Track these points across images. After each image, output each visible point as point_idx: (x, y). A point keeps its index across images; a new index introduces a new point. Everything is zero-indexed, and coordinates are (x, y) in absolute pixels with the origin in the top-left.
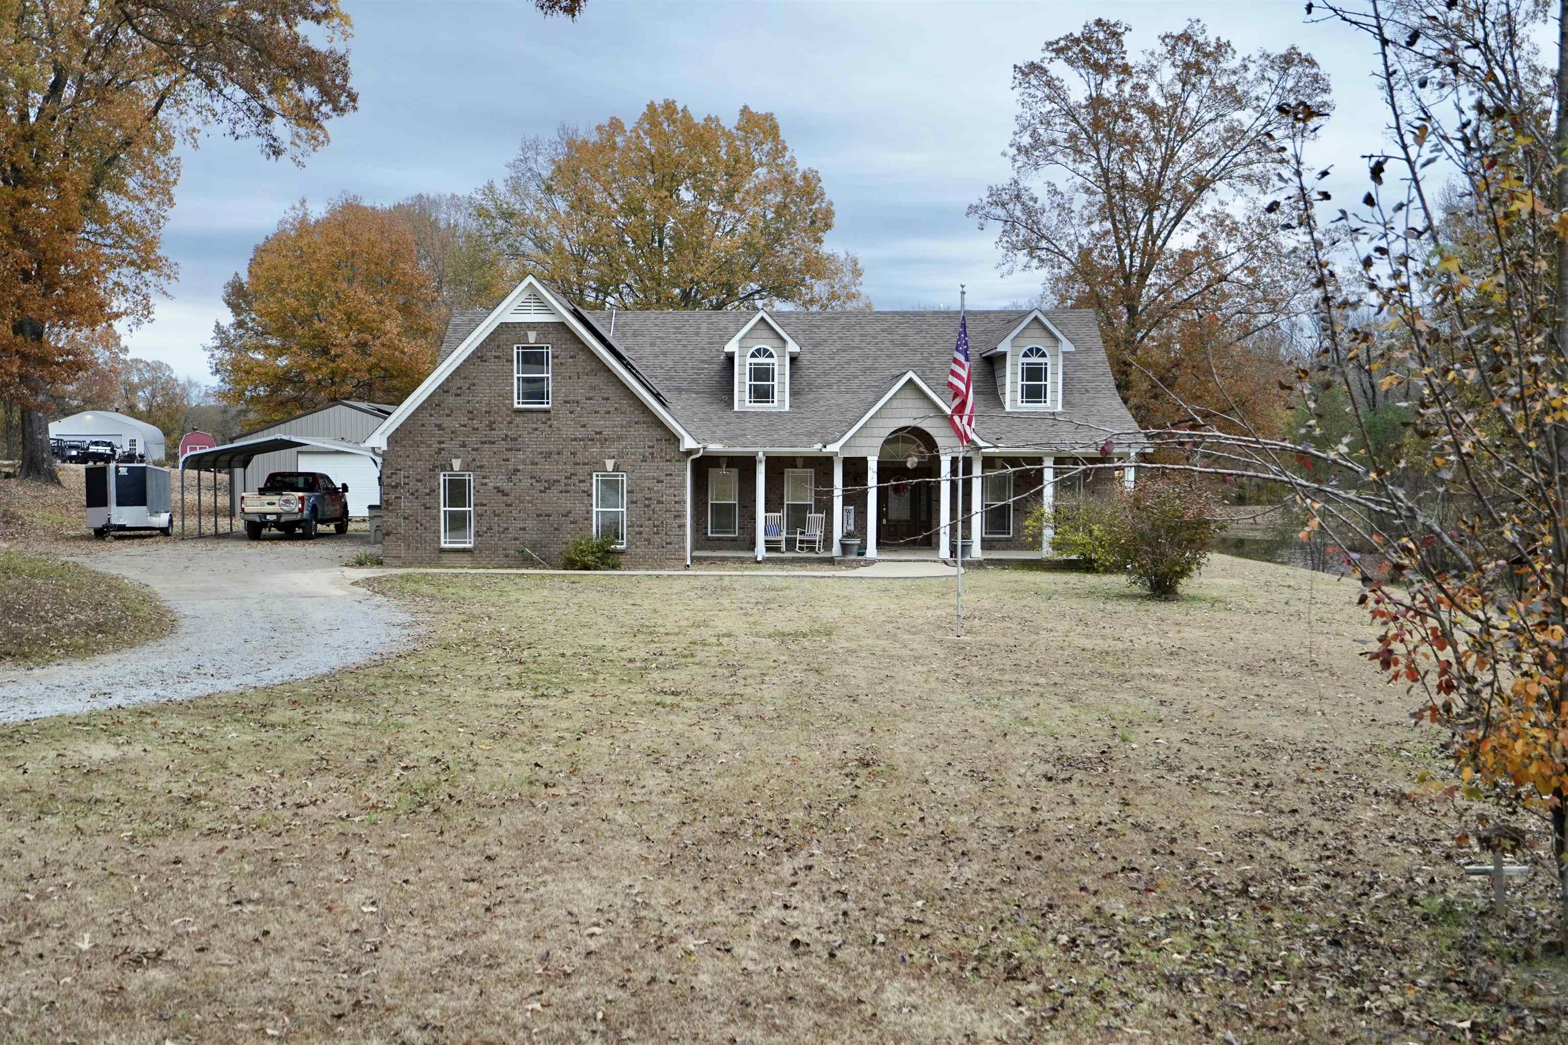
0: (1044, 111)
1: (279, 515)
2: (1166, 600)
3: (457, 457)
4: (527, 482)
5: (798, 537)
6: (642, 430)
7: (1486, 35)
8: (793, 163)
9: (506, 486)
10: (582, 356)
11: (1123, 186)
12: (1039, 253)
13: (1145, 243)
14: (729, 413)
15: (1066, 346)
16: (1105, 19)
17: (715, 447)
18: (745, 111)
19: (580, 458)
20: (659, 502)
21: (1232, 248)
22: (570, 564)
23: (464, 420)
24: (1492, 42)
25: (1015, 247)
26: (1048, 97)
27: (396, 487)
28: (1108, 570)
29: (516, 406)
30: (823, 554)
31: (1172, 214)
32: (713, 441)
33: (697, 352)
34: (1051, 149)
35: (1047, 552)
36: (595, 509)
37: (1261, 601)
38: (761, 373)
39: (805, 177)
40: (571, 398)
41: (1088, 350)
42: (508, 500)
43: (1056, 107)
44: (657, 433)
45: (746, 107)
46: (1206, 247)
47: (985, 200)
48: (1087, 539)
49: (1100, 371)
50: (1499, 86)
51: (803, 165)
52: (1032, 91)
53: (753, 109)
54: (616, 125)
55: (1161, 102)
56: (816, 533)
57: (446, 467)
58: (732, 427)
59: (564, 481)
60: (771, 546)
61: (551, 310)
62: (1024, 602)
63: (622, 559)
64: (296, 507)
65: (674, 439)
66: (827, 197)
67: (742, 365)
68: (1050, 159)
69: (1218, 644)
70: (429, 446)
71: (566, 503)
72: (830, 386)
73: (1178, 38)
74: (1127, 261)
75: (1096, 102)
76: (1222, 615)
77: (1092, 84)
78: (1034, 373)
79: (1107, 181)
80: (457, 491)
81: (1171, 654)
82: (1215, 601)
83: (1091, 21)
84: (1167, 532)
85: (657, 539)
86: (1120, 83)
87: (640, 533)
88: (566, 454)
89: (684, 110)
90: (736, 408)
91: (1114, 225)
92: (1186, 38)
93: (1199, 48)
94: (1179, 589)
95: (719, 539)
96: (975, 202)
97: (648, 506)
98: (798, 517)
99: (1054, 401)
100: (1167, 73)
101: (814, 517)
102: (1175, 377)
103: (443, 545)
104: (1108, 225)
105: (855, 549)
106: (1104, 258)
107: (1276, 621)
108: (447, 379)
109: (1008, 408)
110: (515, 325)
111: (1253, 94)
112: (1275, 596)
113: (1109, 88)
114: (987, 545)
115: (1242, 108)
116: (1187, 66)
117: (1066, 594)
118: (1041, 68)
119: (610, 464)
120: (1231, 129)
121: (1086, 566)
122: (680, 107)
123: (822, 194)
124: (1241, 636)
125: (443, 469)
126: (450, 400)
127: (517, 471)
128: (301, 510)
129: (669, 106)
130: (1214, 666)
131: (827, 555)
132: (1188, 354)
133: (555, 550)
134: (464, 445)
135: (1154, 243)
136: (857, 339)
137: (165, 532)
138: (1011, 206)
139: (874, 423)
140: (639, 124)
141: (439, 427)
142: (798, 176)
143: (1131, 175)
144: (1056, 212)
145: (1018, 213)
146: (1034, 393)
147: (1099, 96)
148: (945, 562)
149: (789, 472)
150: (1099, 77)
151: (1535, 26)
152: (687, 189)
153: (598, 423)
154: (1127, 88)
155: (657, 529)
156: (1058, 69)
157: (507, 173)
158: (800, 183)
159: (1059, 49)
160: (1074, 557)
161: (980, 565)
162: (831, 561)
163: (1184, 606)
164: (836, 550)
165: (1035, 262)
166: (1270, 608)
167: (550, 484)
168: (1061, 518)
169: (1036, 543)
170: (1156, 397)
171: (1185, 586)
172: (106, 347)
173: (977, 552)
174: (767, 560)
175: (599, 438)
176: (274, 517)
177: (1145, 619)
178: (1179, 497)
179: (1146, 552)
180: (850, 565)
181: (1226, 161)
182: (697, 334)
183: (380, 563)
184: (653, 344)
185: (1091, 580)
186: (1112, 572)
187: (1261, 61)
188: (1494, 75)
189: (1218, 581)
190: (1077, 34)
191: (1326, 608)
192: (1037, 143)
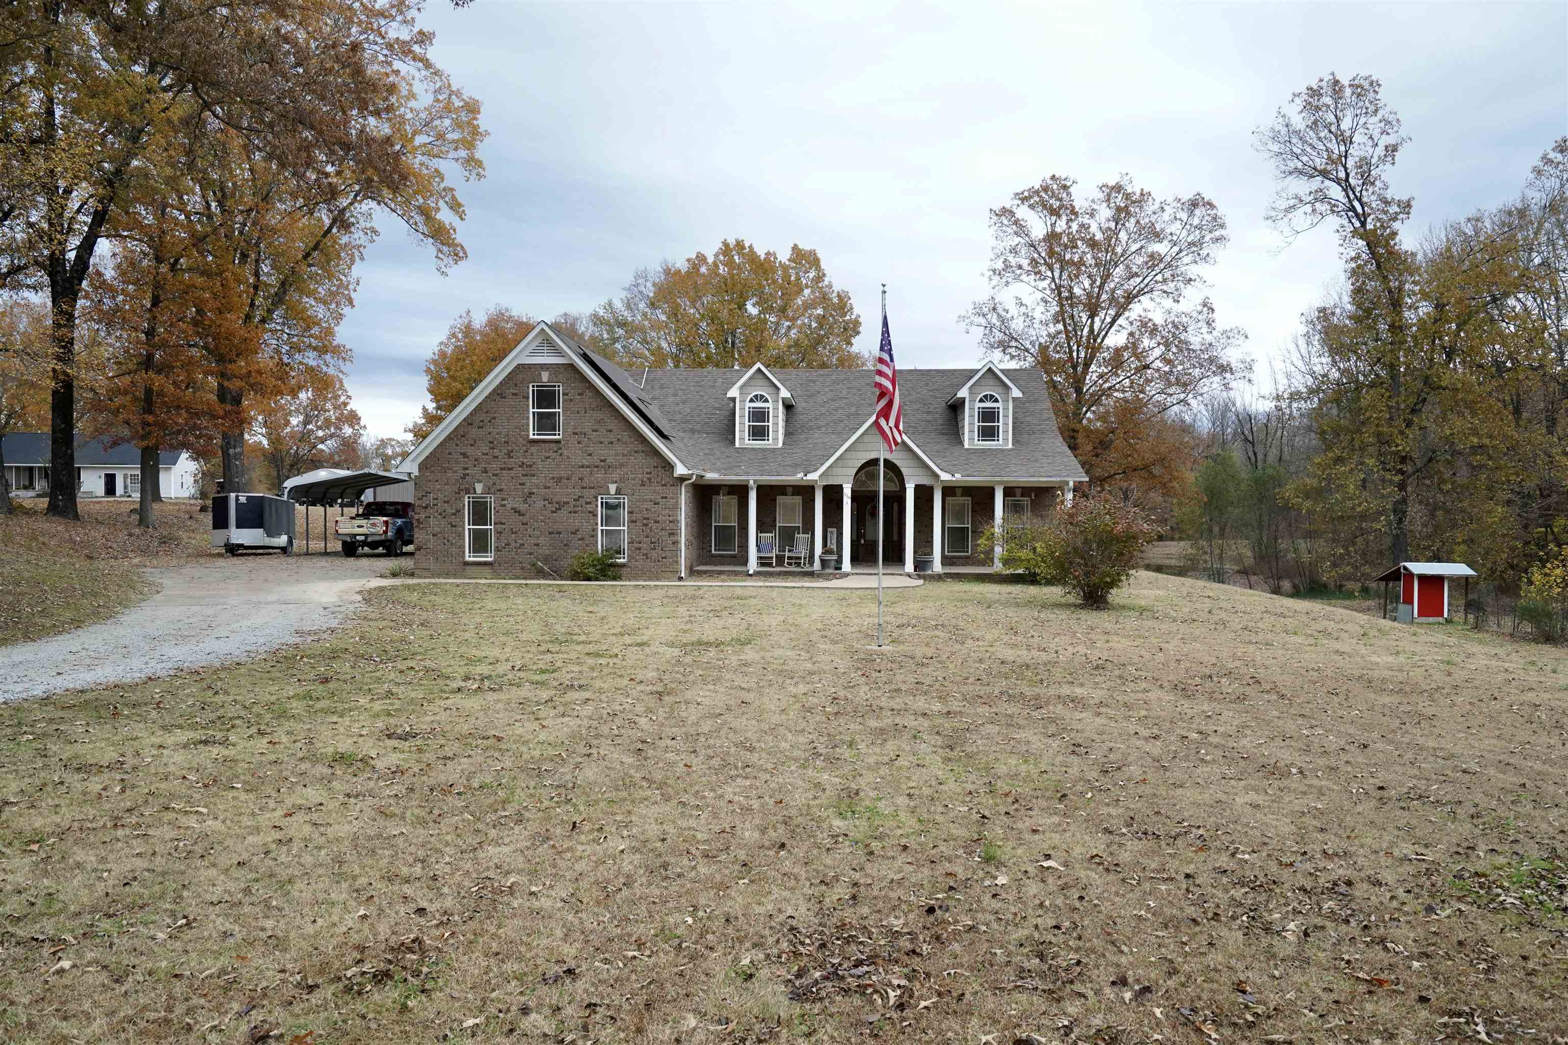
0: (1013, 244)
1: (366, 535)
2: (1098, 608)
3: (479, 481)
4: (540, 504)
5: (787, 554)
6: (640, 459)
7: (1347, 175)
8: (830, 286)
9: (522, 507)
10: (589, 393)
11: (1072, 295)
12: (1010, 350)
13: (1089, 342)
14: (731, 449)
15: (1016, 393)
16: (1057, 176)
17: (711, 476)
18: (795, 248)
19: (586, 482)
20: (656, 522)
21: (1153, 344)
22: (576, 576)
23: (486, 449)
24: (1352, 181)
25: (992, 347)
26: (1016, 233)
27: (426, 508)
28: (1049, 582)
29: (531, 437)
30: (807, 568)
31: (1108, 320)
32: (711, 471)
33: (711, 401)
34: (1018, 272)
35: (997, 567)
36: (600, 528)
37: (1186, 610)
38: (759, 415)
39: (839, 296)
40: (579, 430)
41: (1036, 401)
42: (525, 520)
43: (1023, 241)
44: (654, 461)
45: (795, 245)
46: (1133, 343)
47: (971, 311)
48: (1031, 555)
49: (1045, 416)
50: (1357, 215)
51: (837, 288)
52: (1004, 228)
53: (801, 247)
54: (701, 258)
55: (1099, 236)
56: (803, 552)
57: (470, 490)
58: (730, 460)
59: (572, 503)
60: (764, 562)
61: (559, 352)
62: (963, 611)
63: (624, 571)
64: (381, 529)
65: (670, 467)
66: (856, 311)
67: (742, 409)
68: (1017, 278)
69: (1147, 656)
70: (456, 472)
71: (575, 522)
72: (819, 428)
73: (1113, 188)
74: (1075, 354)
75: (1052, 237)
76: (1151, 623)
77: (1049, 223)
78: (989, 416)
79: (1060, 294)
80: (480, 513)
81: (1097, 667)
82: (1142, 610)
83: (1048, 176)
84: (1099, 546)
85: (654, 554)
86: (1069, 221)
87: (639, 549)
88: (575, 479)
89: (751, 247)
90: (737, 445)
91: (1065, 327)
92: (1118, 188)
93: (1127, 196)
94: (1110, 598)
95: (721, 556)
96: (964, 313)
97: (646, 525)
98: (788, 537)
99: (1006, 440)
100: (1105, 213)
101: (801, 537)
102: (1111, 441)
103: (467, 559)
104: (1060, 327)
105: (833, 564)
106: (1058, 352)
107: (1203, 630)
108: (471, 414)
109: (966, 446)
110: (530, 366)
111: (1168, 231)
112: (1198, 605)
113: (1061, 226)
114: (946, 561)
115: (1160, 241)
116: (1119, 209)
117: (1006, 604)
118: (1011, 212)
119: (613, 488)
120: (1152, 256)
121: (1030, 579)
122: (747, 245)
123: (852, 308)
124: (1170, 646)
125: (468, 492)
126: (474, 432)
127: (531, 493)
128: (385, 532)
129: (740, 245)
130: (1144, 685)
131: (810, 569)
132: (1121, 423)
133: (565, 563)
134: (485, 471)
135: (1095, 341)
136: (844, 392)
137: (284, 550)
138: (989, 316)
139: (849, 455)
140: (716, 255)
141: (464, 455)
142: (835, 295)
143: (1077, 291)
144: (1022, 318)
145: (994, 320)
146: (989, 433)
147: (1053, 231)
148: (909, 576)
149: (780, 499)
150: (1054, 218)
151: (1385, 167)
152: (754, 305)
153: (602, 452)
154: (1075, 226)
155: (654, 545)
156: (1023, 212)
157: (624, 294)
158: (835, 300)
159: (1024, 199)
160: (1020, 571)
161: (939, 578)
162: (811, 574)
163: (1114, 614)
164: (817, 565)
165: (1008, 357)
166: (1194, 617)
167: (560, 506)
168: (1010, 538)
169: (988, 559)
170: (1097, 455)
171: (1116, 596)
172: (352, 426)
173: (937, 567)
174: (757, 573)
175: (604, 466)
176: (363, 538)
177: (1075, 628)
178: (1108, 513)
179: (1079, 564)
180: (827, 578)
181: (1149, 279)
182: (713, 387)
183: (412, 575)
184: (675, 395)
185: (1033, 590)
186: (1053, 585)
187: (1175, 204)
188: (1353, 207)
189: (1145, 592)
190: (1037, 187)
191: (1246, 617)
192: (1007, 266)
